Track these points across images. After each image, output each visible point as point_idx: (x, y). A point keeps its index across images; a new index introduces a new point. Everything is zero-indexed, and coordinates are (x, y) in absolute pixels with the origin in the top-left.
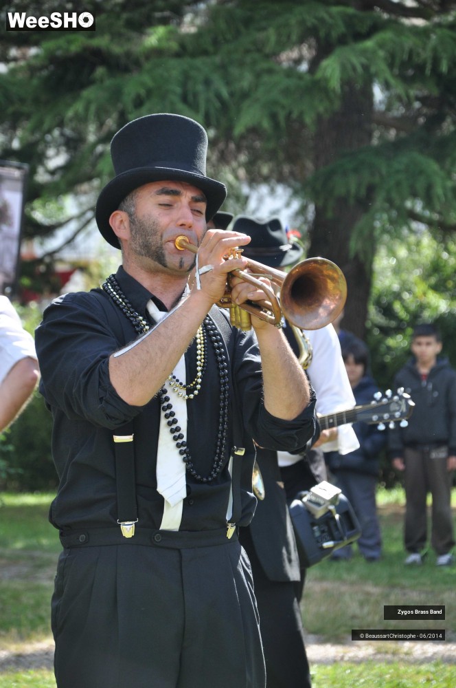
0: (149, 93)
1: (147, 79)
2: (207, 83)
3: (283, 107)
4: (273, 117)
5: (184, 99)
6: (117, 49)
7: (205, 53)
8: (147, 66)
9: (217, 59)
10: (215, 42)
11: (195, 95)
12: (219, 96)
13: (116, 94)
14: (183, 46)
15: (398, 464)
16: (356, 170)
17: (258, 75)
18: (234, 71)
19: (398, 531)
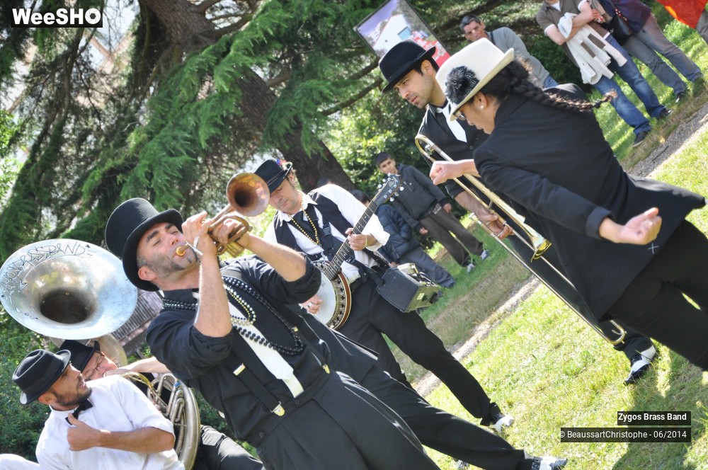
0: (150, 166)
1: (144, 162)
2: (175, 138)
3: (216, 116)
4: (215, 125)
5: (171, 155)
6: (119, 162)
7: (163, 126)
8: (140, 156)
9: (170, 124)
10: (163, 117)
11: (174, 149)
12: (186, 139)
13: (137, 181)
14: (149, 133)
15: (423, 231)
16: (281, 116)
17: (195, 114)
18: (182, 122)
19: (453, 262)
